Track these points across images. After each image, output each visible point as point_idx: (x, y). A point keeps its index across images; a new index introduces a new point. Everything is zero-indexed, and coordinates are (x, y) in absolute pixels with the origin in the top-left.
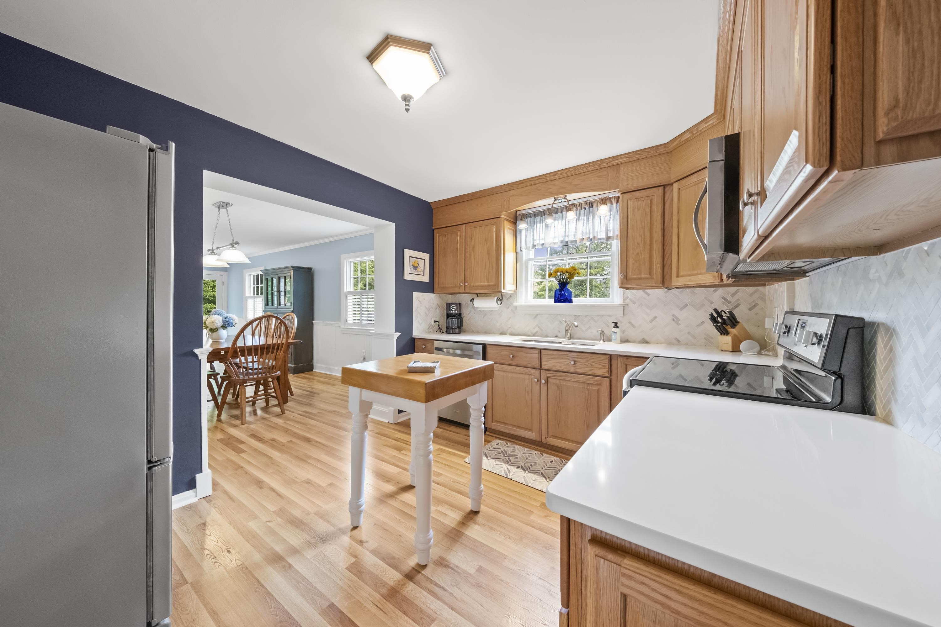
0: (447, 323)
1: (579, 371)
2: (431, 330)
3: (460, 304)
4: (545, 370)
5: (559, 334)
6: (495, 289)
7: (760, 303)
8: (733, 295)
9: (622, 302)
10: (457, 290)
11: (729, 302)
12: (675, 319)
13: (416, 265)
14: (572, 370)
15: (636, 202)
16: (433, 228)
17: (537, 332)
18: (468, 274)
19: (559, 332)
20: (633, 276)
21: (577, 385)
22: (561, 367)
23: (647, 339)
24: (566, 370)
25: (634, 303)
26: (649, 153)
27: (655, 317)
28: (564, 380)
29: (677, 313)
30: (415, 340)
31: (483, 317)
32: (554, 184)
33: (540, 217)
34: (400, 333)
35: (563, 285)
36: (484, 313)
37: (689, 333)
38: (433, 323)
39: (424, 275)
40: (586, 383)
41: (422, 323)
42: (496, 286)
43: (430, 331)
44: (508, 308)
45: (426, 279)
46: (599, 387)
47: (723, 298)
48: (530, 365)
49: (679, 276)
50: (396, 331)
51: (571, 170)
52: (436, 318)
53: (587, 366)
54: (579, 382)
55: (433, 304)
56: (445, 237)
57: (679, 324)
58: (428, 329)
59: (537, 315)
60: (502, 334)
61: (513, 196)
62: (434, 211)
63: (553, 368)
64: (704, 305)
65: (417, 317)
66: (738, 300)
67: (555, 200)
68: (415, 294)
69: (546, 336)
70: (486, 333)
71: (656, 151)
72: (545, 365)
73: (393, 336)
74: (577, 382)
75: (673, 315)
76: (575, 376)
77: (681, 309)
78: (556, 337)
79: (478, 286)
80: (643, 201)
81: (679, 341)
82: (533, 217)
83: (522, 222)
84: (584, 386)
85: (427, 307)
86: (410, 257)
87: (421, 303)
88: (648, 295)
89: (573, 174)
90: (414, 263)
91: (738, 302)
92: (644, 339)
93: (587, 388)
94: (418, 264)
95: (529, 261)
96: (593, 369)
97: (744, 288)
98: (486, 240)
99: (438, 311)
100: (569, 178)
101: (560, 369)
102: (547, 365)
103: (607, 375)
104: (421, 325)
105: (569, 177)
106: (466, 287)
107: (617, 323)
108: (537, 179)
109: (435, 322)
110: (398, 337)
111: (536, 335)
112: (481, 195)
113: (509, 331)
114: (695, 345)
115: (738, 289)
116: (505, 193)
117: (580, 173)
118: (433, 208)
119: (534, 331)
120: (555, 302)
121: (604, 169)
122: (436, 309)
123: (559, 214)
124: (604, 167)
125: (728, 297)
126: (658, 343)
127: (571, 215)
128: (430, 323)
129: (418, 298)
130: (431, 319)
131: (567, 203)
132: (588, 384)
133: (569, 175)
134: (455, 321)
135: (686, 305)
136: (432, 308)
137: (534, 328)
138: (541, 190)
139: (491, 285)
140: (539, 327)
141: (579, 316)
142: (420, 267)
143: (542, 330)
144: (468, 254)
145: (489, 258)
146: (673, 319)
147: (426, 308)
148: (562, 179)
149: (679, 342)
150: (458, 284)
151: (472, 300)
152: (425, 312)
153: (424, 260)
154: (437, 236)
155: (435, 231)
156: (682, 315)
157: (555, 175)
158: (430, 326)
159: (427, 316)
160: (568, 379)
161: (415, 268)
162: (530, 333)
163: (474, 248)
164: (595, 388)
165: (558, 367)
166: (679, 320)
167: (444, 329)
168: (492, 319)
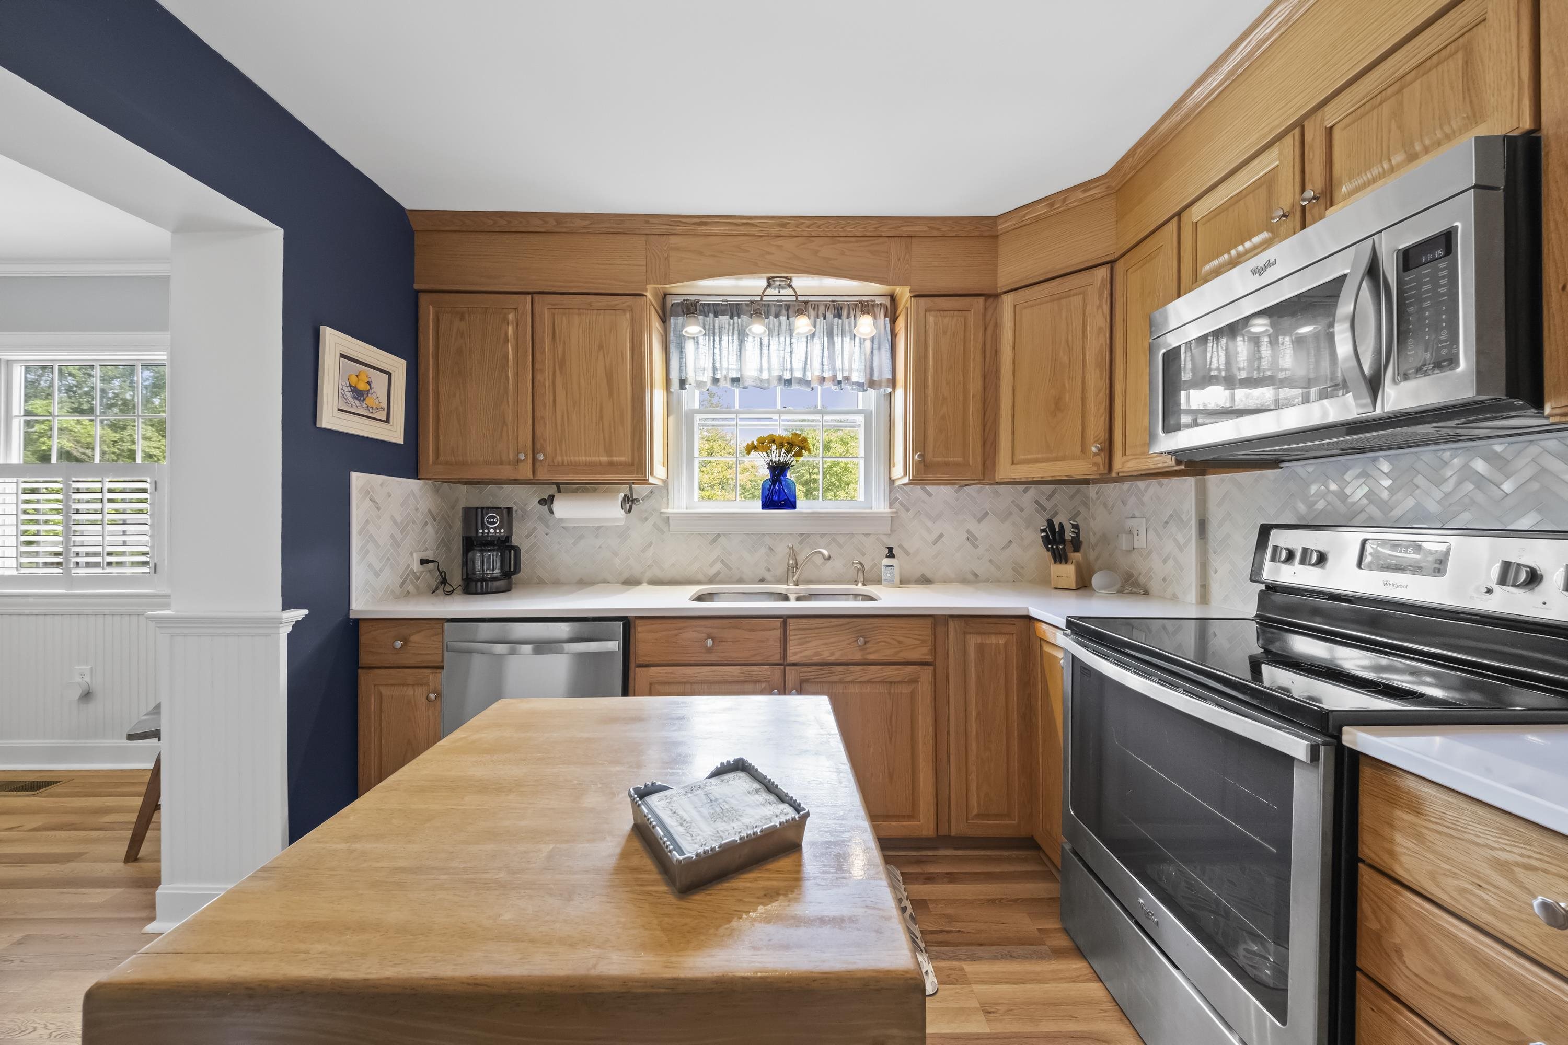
0: (466, 563)
1: (872, 657)
2: (411, 588)
3: (509, 510)
4: (794, 664)
5: (768, 576)
6: (630, 473)
7: (1082, 509)
8: (1050, 497)
9: (888, 507)
10: (507, 472)
11: (1044, 509)
12: (971, 539)
13: (362, 386)
14: (858, 657)
15: (940, 319)
16: (416, 287)
17: (718, 573)
18: (546, 432)
19: (769, 570)
20: (935, 459)
21: (867, 689)
22: (832, 654)
23: (929, 575)
24: (843, 660)
25: (908, 510)
26: (965, 228)
27: (941, 536)
28: (841, 682)
29: (973, 526)
30: (363, 628)
31: (575, 544)
32: (779, 247)
33: (728, 317)
34: (306, 612)
35: (778, 470)
36: (578, 532)
37: (991, 561)
38: (416, 566)
39: (388, 421)
40: (886, 682)
41: (381, 570)
42: (633, 465)
43: (408, 592)
44: (646, 519)
45: (395, 433)
46: (912, 686)
47: (1037, 502)
48: (758, 659)
49: (1015, 462)
50: (286, 606)
51: (820, 222)
52: (426, 550)
53: (890, 644)
54: (874, 682)
55: (417, 510)
56: (462, 318)
57: (976, 547)
58: (401, 586)
59: (719, 535)
60: (631, 582)
61: (677, 249)
62: (419, 240)
63: (816, 659)
64: (1011, 513)
65: (367, 552)
66: (1056, 505)
67: (769, 286)
68: (358, 480)
69: (740, 581)
70: (584, 583)
71: (977, 228)
72: (795, 654)
73: (279, 622)
74: (869, 682)
75: (968, 532)
76: (864, 670)
77: (979, 521)
78: (762, 581)
79: (577, 464)
80: (953, 317)
81: (976, 575)
82: (711, 315)
83: (692, 320)
84: (882, 689)
85: (399, 519)
86: (342, 356)
87: (378, 509)
88: (930, 495)
89: (822, 234)
90: (354, 380)
91: (1056, 509)
92: (923, 575)
93: (890, 694)
94: (369, 383)
95: (695, 415)
96: (901, 651)
97: (1063, 486)
98: (601, 347)
99: (430, 529)
100: (813, 241)
101: (832, 659)
102: (801, 652)
103: (929, 658)
104: (377, 575)
105: (813, 239)
106: (538, 465)
107: (892, 548)
108: (743, 224)
109: (423, 562)
110: (297, 625)
111: (717, 579)
112: (584, 227)
113: (648, 575)
114: (999, 581)
115: (1055, 489)
116: (657, 237)
117: (835, 234)
118: (415, 228)
119: (712, 571)
120: (763, 508)
121: (881, 240)
122: (426, 524)
123: (771, 317)
124: (884, 234)
125: (1043, 501)
126: (945, 582)
127: (803, 324)
128: (409, 566)
129: (368, 492)
130: (412, 554)
131: (794, 298)
132: (891, 683)
133: (813, 234)
134: (494, 557)
135: (987, 514)
136: (414, 522)
137: (712, 565)
138: (748, 251)
139: (620, 464)
140: (722, 562)
141: (809, 535)
142: (374, 396)
143: (730, 569)
144: (545, 377)
145: (611, 394)
146: (968, 539)
147: (395, 522)
148: (797, 239)
149: (976, 578)
150: (511, 456)
151: (547, 502)
152: (392, 536)
153: (389, 374)
154: (428, 313)
155: (424, 299)
156: (982, 530)
157: (784, 225)
158: (408, 577)
159: (399, 546)
160: (849, 679)
161: (359, 395)
162: (700, 577)
163: (562, 364)
164: (905, 690)
165: (826, 656)
166: (977, 539)
167: (456, 578)
168: (600, 547)
